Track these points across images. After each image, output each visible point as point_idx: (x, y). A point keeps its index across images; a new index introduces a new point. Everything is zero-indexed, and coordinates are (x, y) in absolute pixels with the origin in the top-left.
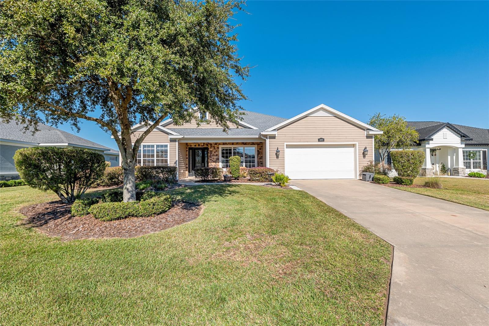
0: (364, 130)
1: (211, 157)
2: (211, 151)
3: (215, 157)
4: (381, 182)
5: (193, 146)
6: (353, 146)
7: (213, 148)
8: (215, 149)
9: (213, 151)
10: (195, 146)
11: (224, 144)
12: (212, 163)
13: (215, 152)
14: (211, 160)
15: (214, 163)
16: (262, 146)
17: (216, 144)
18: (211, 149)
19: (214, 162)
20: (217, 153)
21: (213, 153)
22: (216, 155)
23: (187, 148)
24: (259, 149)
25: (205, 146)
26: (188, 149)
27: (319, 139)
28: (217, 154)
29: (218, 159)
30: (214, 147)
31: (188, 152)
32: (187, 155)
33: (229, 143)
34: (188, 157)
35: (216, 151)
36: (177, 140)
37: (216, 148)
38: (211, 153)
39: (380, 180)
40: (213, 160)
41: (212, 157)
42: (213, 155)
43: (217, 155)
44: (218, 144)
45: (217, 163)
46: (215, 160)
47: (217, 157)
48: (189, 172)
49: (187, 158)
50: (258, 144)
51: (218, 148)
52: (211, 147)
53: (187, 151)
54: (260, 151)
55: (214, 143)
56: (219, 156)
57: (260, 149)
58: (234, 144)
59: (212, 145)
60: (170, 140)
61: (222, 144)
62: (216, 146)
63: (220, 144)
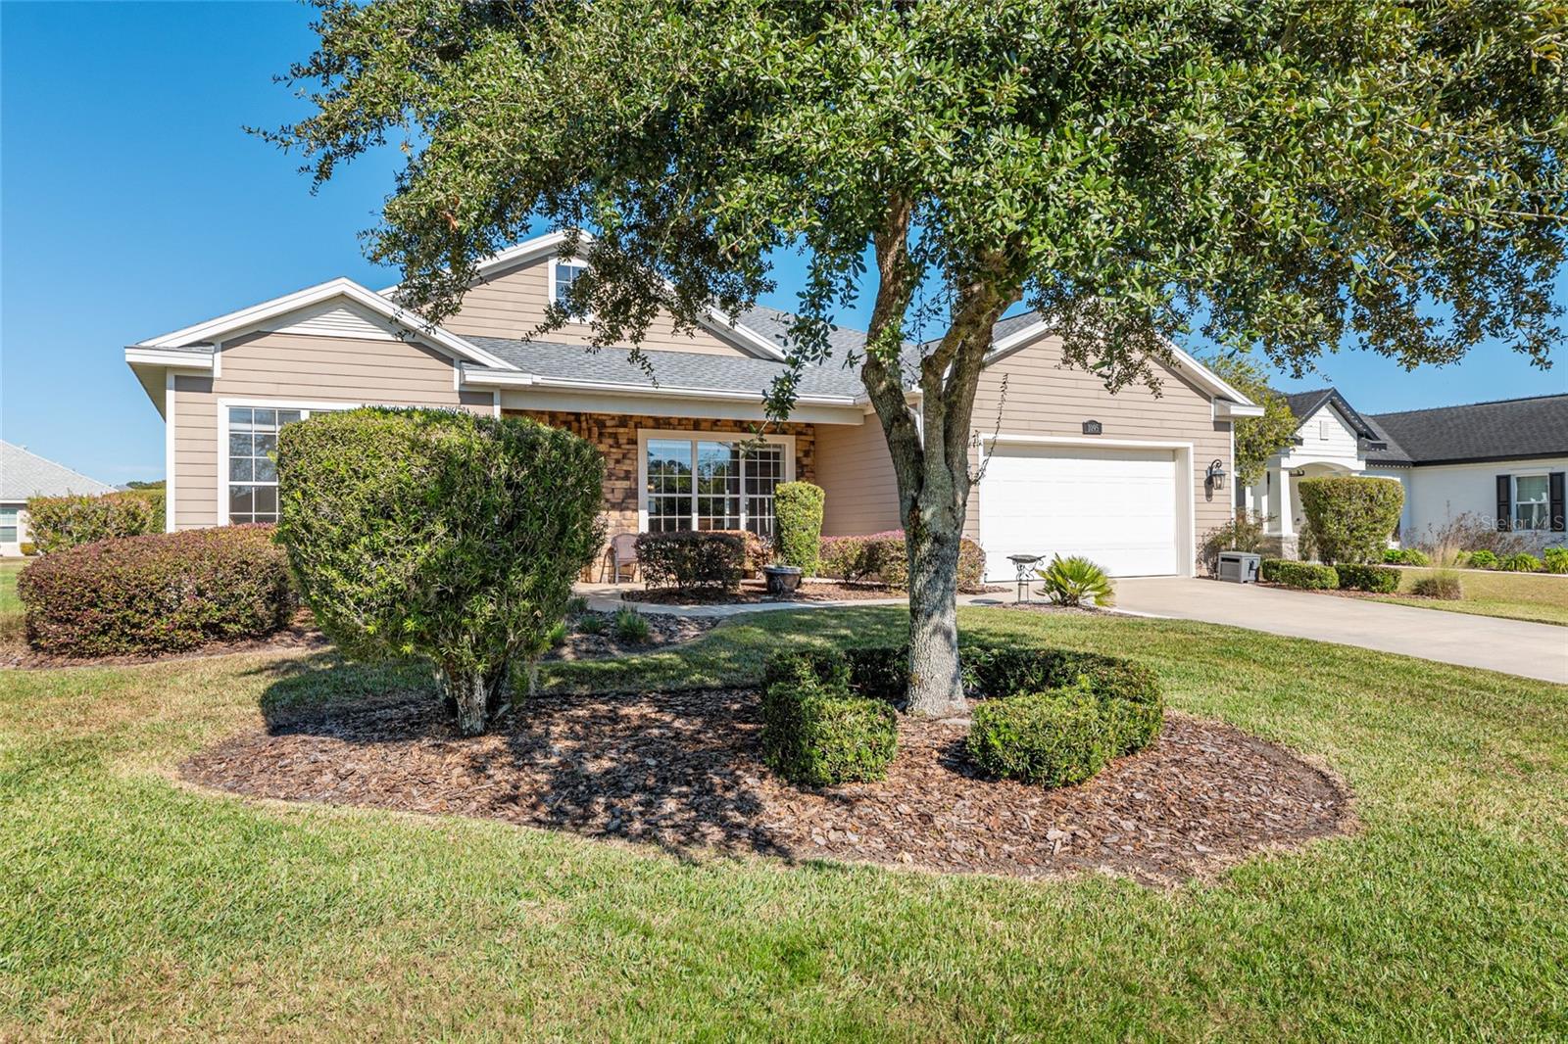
0: (1208, 399)
3: (622, 484)
4: (1315, 582)
6: (1173, 454)
7: (611, 441)
8: (618, 445)
9: (609, 454)
11: (660, 423)
12: (609, 514)
13: (618, 461)
15: (616, 514)
16: (812, 443)
17: (623, 421)
18: (602, 448)
19: (616, 506)
20: (626, 466)
21: (611, 464)
22: (622, 475)
24: (801, 455)
27: (1085, 425)
28: (628, 472)
29: (632, 494)
30: (615, 436)
33: (680, 420)
35: (625, 456)
36: (497, 397)
37: (623, 440)
39: (1311, 578)
40: (609, 497)
41: (606, 484)
42: (610, 476)
43: (627, 476)
44: (632, 424)
45: (628, 513)
46: (618, 496)
47: (625, 484)
50: (798, 433)
51: (634, 442)
52: (601, 434)
54: (806, 461)
55: (613, 418)
56: (636, 481)
57: (807, 454)
58: (703, 425)
59: (605, 426)
60: (460, 392)
61: (651, 423)
62: (622, 430)
63: (639, 426)
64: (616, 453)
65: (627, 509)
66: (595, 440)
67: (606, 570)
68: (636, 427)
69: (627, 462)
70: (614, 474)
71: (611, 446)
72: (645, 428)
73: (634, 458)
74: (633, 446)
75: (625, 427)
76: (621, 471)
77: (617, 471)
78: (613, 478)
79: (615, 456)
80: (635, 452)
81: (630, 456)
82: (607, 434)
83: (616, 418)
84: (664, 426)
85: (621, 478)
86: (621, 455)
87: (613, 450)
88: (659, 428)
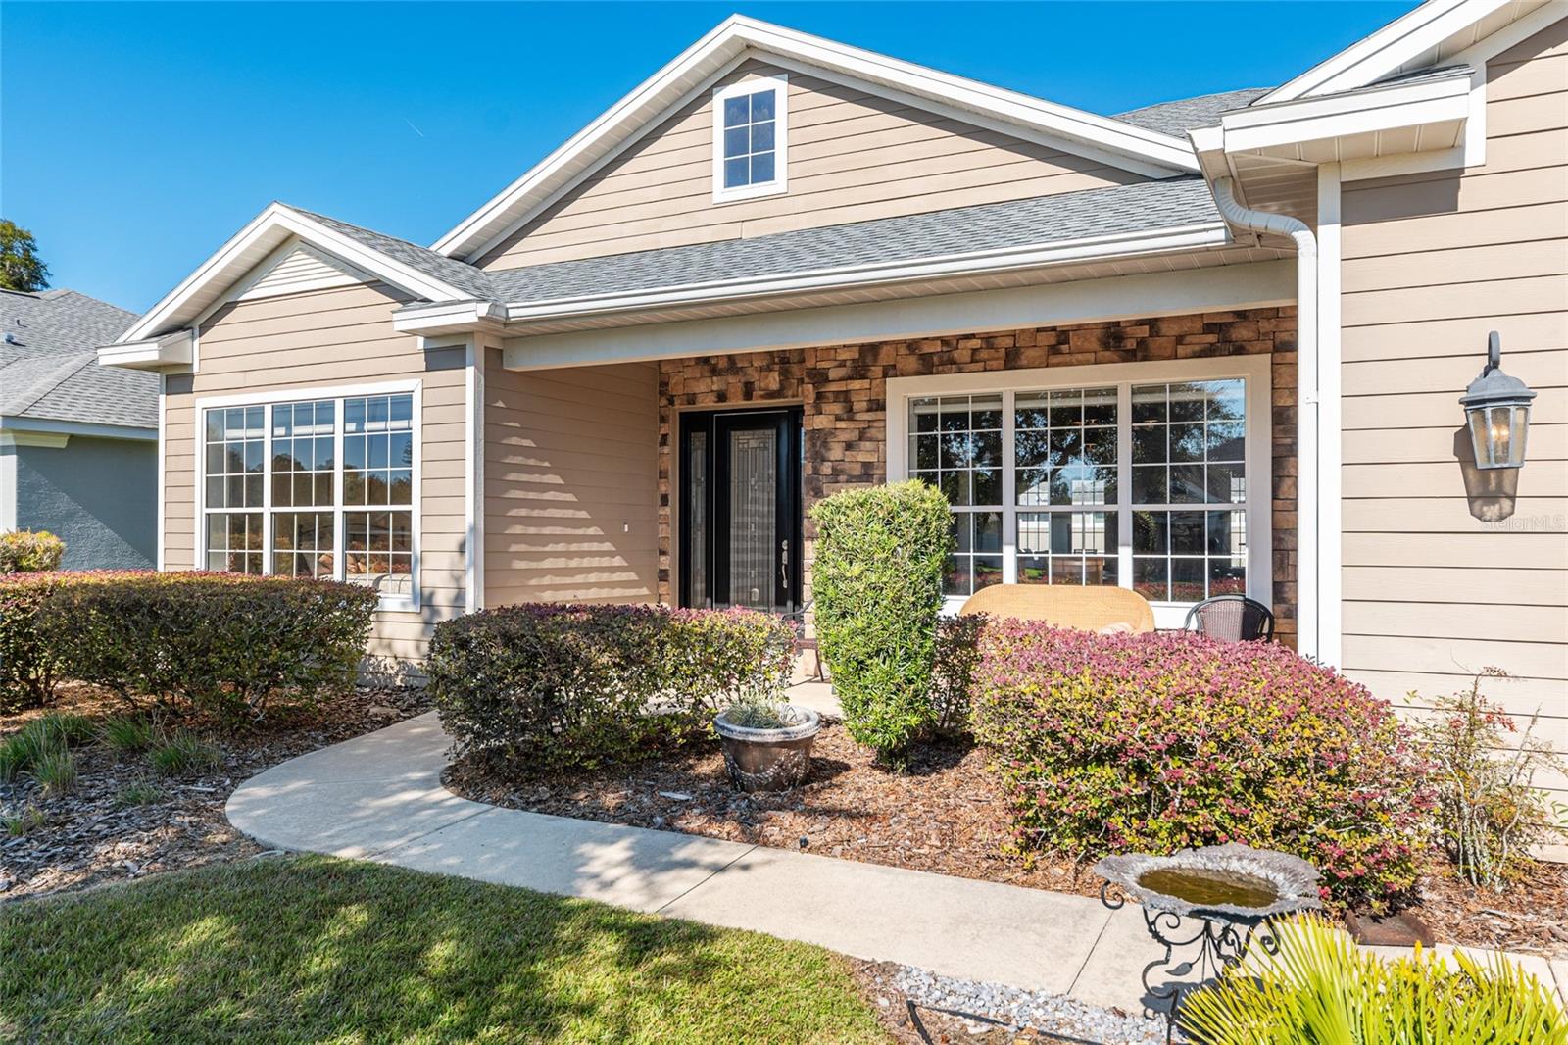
2: (821, 438)
5: (707, 403)
7: (837, 408)
8: (850, 413)
9: (833, 432)
10: (722, 397)
11: (929, 356)
13: (849, 446)
17: (867, 360)
18: (821, 422)
20: (864, 454)
21: (836, 452)
22: (857, 471)
23: (663, 418)
26: (672, 429)
28: (867, 465)
30: (845, 397)
32: (663, 475)
34: (673, 486)
35: (863, 436)
37: (860, 404)
38: (819, 458)
41: (832, 491)
42: (836, 473)
43: (867, 473)
44: (877, 371)
49: (666, 500)
50: (1280, 349)
51: (878, 406)
52: (820, 397)
55: (842, 356)
59: (827, 381)
60: (427, 351)
61: (913, 362)
62: (856, 385)
63: (891, 372)
64: (847, 431)
68: (885, 376)
69: (868, 445)
70: (842, 471)
71: (838, 418)
72: (902, 375)
73: (881, 437)
74: (879, 415)
75: (863, 377)
76: (853, 465)
77: (846, 466)
78: (842, 478)
79: (844, 437)
80: (881, 424)
81: (873, 433)
82: (830, 395)
83: (848, 363)
84: (940, 368)
85: (854, 477)
86: (857, 433)
87: (841, 425)
88: (931, 373)
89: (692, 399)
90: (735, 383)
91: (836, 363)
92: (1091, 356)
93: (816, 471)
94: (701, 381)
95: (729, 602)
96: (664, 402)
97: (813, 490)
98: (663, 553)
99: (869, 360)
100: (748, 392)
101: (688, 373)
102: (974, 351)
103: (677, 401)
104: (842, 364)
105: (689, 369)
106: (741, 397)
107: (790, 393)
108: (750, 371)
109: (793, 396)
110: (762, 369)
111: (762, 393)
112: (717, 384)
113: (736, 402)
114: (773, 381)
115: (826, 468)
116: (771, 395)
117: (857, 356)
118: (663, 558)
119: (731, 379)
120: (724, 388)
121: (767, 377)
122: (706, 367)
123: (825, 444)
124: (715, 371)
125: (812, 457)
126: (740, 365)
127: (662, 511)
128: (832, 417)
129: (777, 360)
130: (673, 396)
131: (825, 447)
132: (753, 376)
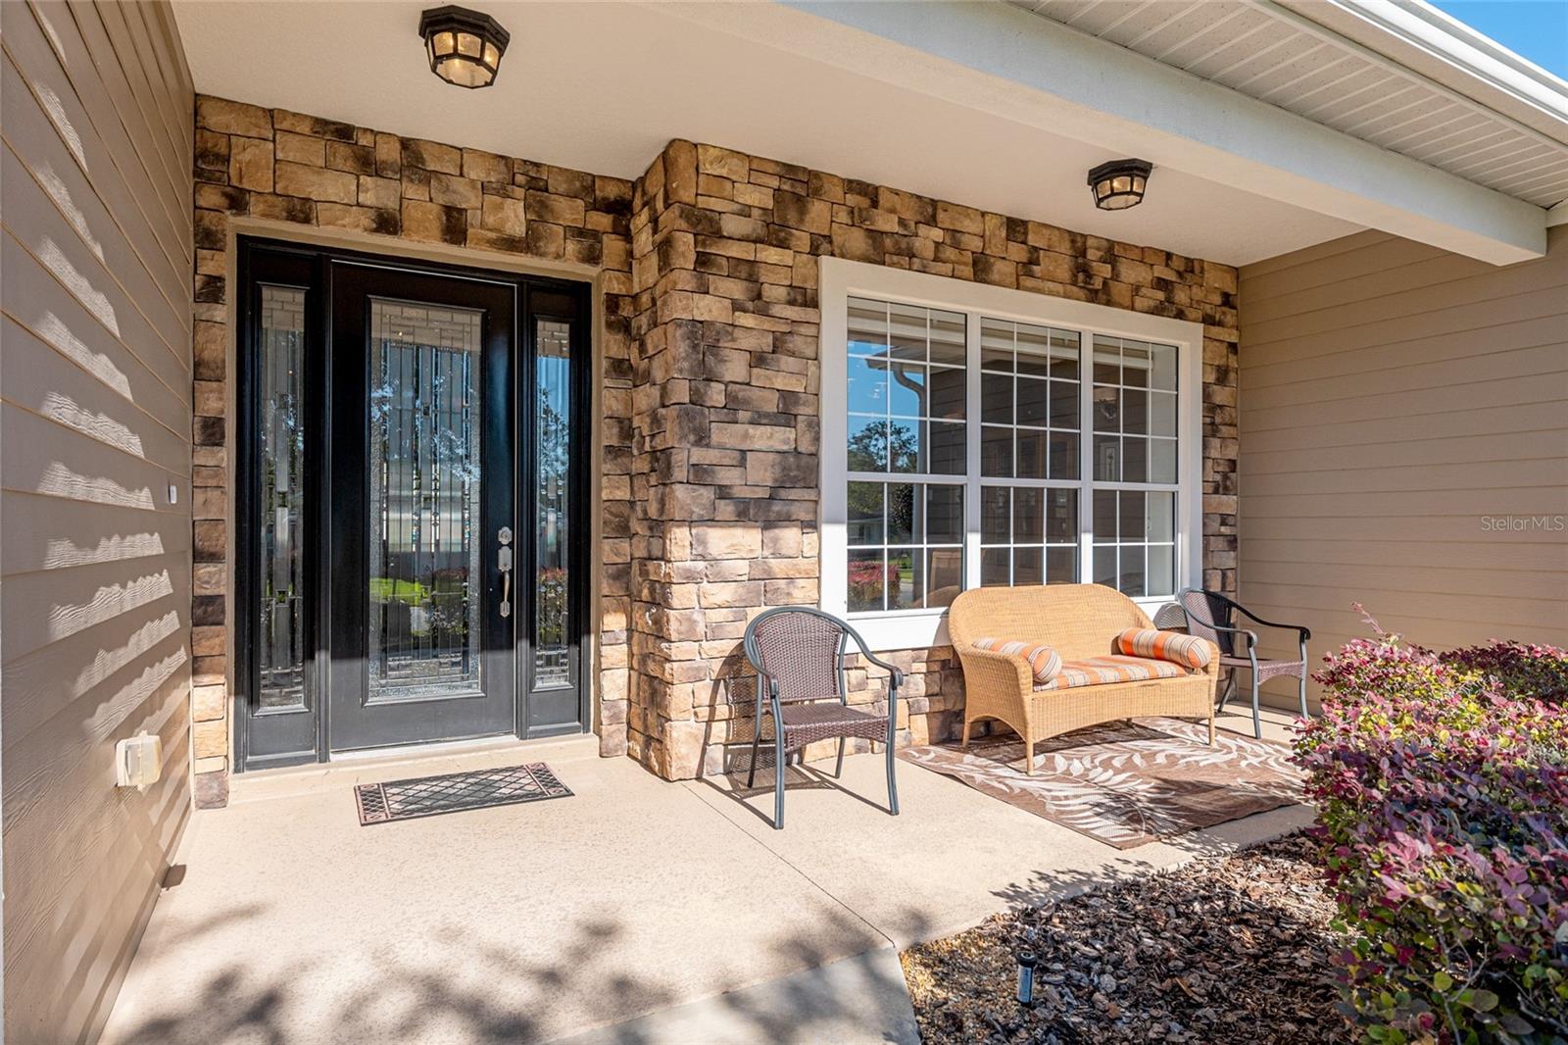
1: (702, 439)
2: (705, 340)
3: (770, 439)
5: (341, 231)
7: (737, 289)
8: (757, 302)
9: (729, 330)
10: (387, 223)
11: (884, 247)
12: (719, 540)
13: (758, 360)
14: (700, 475)
15: (749, 538)
16: (1233, 347)
17: (777, 225)
18: (709, 308)
19: (748, 512)
20: (783, 377)
21: (735, 368)
22: (771, 403)
23: (207, 239)
24: (1211, 378)
25: (560, 262)
26: (224, 264)
28: (788, 397)
29: (801, 471)
30: (749, 271)
31: (225, 313)
32: (202, 370)
34: (222, 401)
35: (780, 344)
37: (774, 293)
38: (702, 374)
40: (728, 477)
41: (719, 434)
42: (733, 405)
43: (787, 411)
44: (802, 240)
45: (790, 537)
46: (760, 475)
47: (779, 438)
48: (248, 687)
49: (212, 431)
50: (1208, 320)
51: (807, 298)
52: (703, 261)
53: (211, 290)
54: (1221, 395)
56: (815, 425)
57: (1222, 375)
59: (718, 235)
61: (857, 240)
62: (771, 254)
63: (825, 246)
64: (754, 333)
65: (786, 520)
66: (684, 278)
67: (719, 730)
68: (815, 251)
69: (788, 362)
70: (746, 403)
71: (737, 307)
72: (843, 256)
73: (810, 352)
74: (808, 314)
75: (782, 244)
76: (767, 393)
77: (755, 394)
78: (742, 415)
79: (748, 342)
80: (812, 331)
81: (797, 343)
82: (724, 262)
83: (756, 213)
84: (895, 258)
85: (767, 415)
86: (771, 337)
87: (746, 320)
88: (883, 263)
89: (301, 210)
90: (421, 204)
91: (735, 207)
92: (1060, 288)
93: (697, 399)
94: (329, 175)
95: (367, 656)
96: (211, 197)
97: (694, 430)
98: (200, 556)
99: (792, 217)
100: (454, 227)
101: (291, 149)
102: (937, 244)
103: (255, 205)
104: (745, 212)
105: (293, 142)
106: (437, 233)
107: (552, 248)
108: (458, 184)
109: (558, 256)
110: (484, 188)
111: (493, 235)
112: (376, 193)
113: (423, 244)
114: (514, 217)
115: (716, 395)
116: (510, 244)
117: (770, 204)
118: (205, 570)
119: (413, 191)
120: (392, 204)
121: (500, 207)
122: (342, 150)
123: (714, 348)
124: (367, 163)
125: (691, 371)
126: (431, 167)
127: (205, 457)
128: (727, 303)
129: (519, 179)
130: (243, 191)
131: (715, 355)
132: (467, 197)
